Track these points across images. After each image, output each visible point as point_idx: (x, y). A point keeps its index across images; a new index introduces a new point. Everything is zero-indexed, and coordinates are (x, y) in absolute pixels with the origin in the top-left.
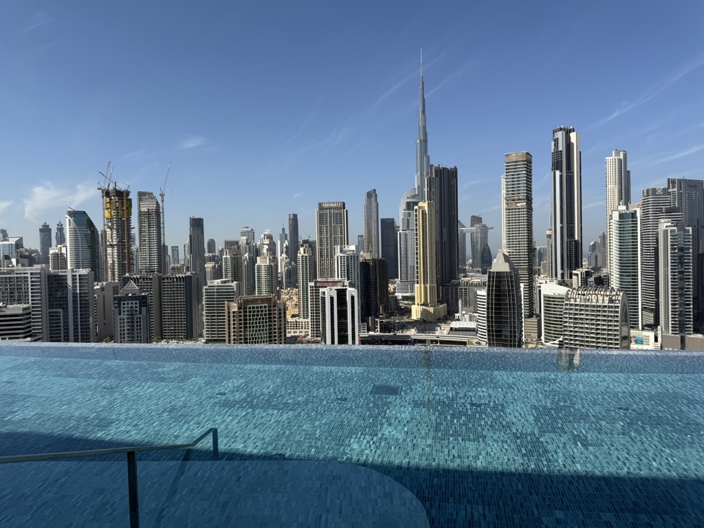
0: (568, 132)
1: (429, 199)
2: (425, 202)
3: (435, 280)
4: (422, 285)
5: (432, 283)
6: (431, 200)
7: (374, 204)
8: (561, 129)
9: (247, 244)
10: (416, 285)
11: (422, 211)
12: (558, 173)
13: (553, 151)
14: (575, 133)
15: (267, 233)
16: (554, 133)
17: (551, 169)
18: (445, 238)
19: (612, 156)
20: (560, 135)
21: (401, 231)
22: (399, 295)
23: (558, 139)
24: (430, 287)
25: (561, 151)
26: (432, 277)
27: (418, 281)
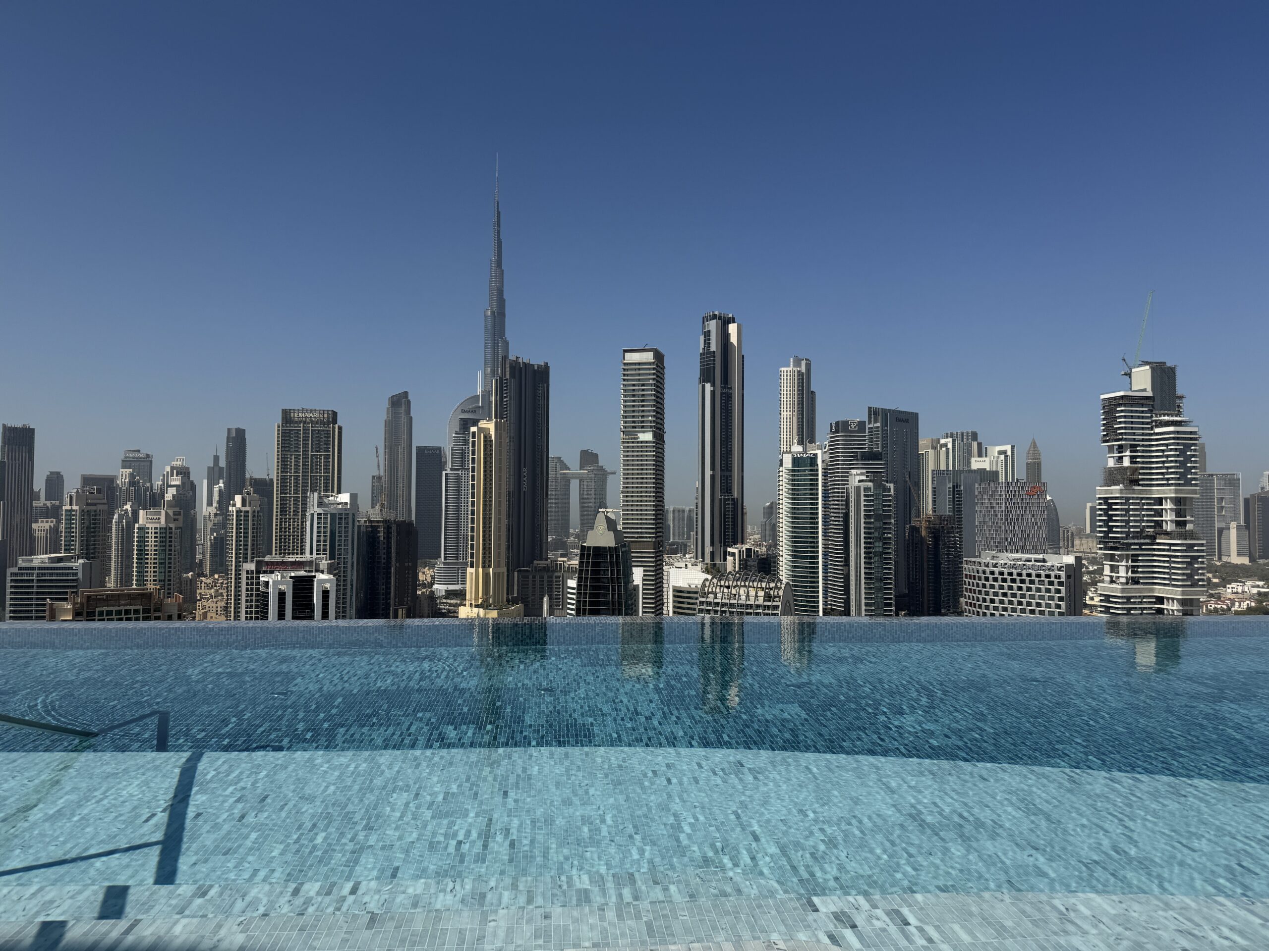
0: (725, 322)
1: (499, 415)
2: (491, 419)
3: (503, 561)
4: (481, 570)
5: (499, 566)
6: (501, 418)
7: (403, 419)
8: (714, 317)
9: (132, 483)
10: (470, 570)
11: (485, 437)
12: (708, 387)
13: (701, 351)
14: (736, 325)
15: (177, 463)
16: (703, 323)
17: (698, 381)
18: (525, 487)
19: (789, 366)
20: (712, 325)
21: (449, 471)
22: (440, 588)
23: (709, 332)
24: (494, 574)
25: (714, 352)
26: (498, 555)
27: (472, 563)
